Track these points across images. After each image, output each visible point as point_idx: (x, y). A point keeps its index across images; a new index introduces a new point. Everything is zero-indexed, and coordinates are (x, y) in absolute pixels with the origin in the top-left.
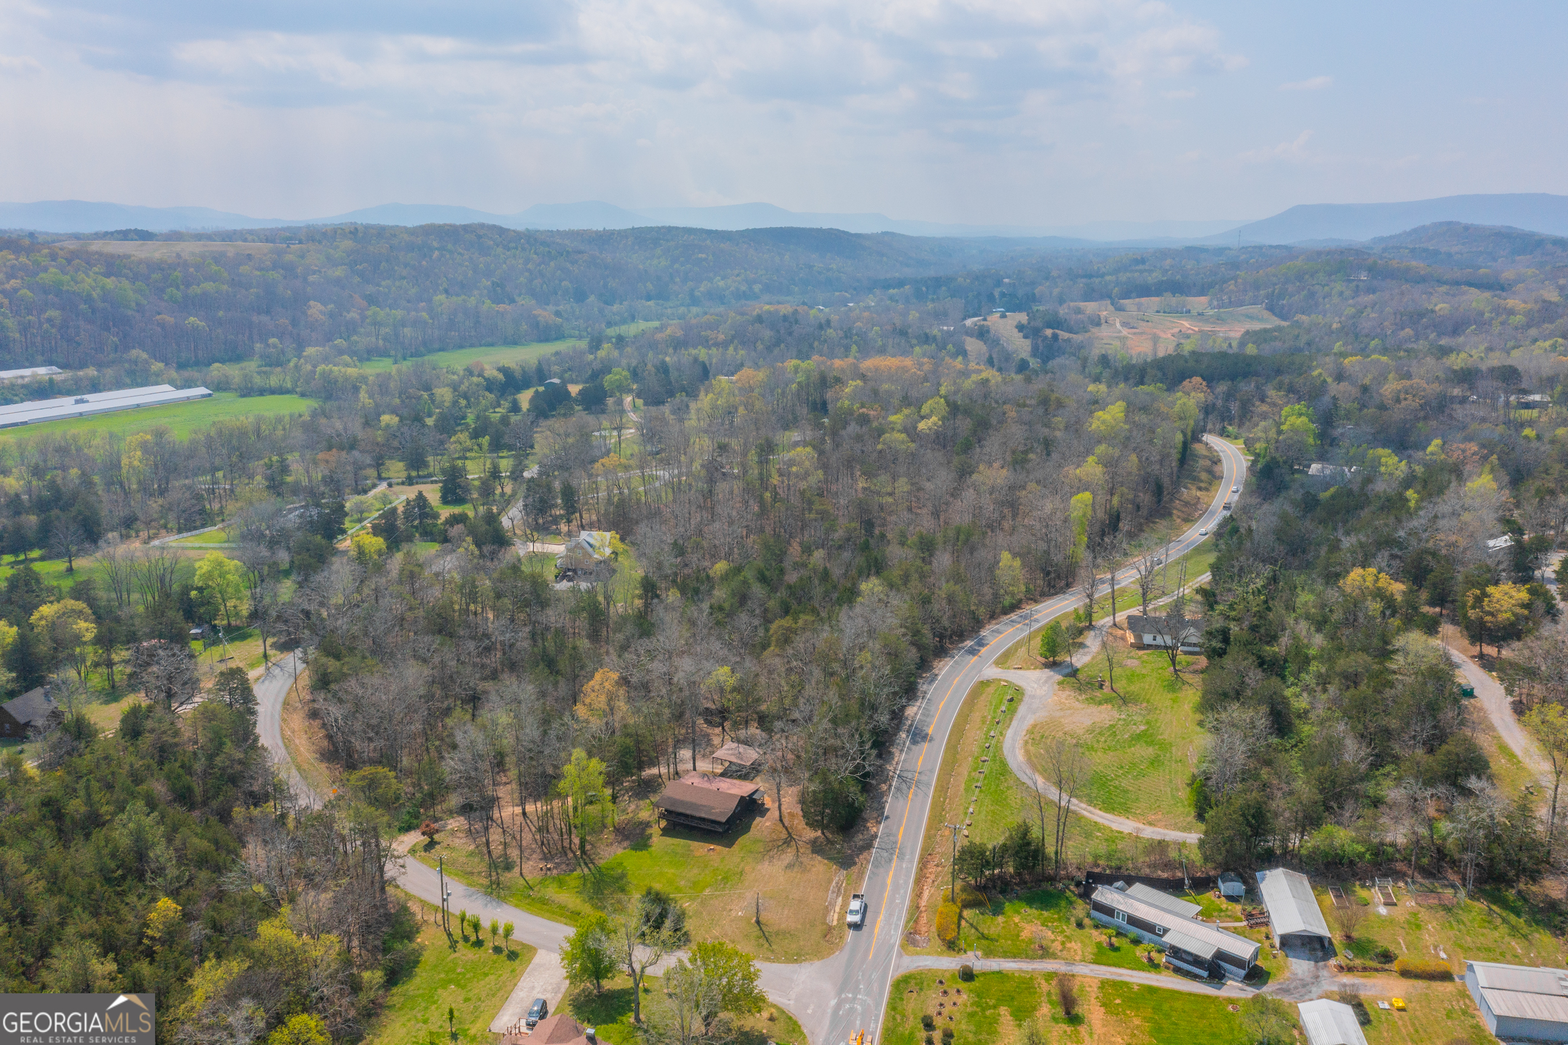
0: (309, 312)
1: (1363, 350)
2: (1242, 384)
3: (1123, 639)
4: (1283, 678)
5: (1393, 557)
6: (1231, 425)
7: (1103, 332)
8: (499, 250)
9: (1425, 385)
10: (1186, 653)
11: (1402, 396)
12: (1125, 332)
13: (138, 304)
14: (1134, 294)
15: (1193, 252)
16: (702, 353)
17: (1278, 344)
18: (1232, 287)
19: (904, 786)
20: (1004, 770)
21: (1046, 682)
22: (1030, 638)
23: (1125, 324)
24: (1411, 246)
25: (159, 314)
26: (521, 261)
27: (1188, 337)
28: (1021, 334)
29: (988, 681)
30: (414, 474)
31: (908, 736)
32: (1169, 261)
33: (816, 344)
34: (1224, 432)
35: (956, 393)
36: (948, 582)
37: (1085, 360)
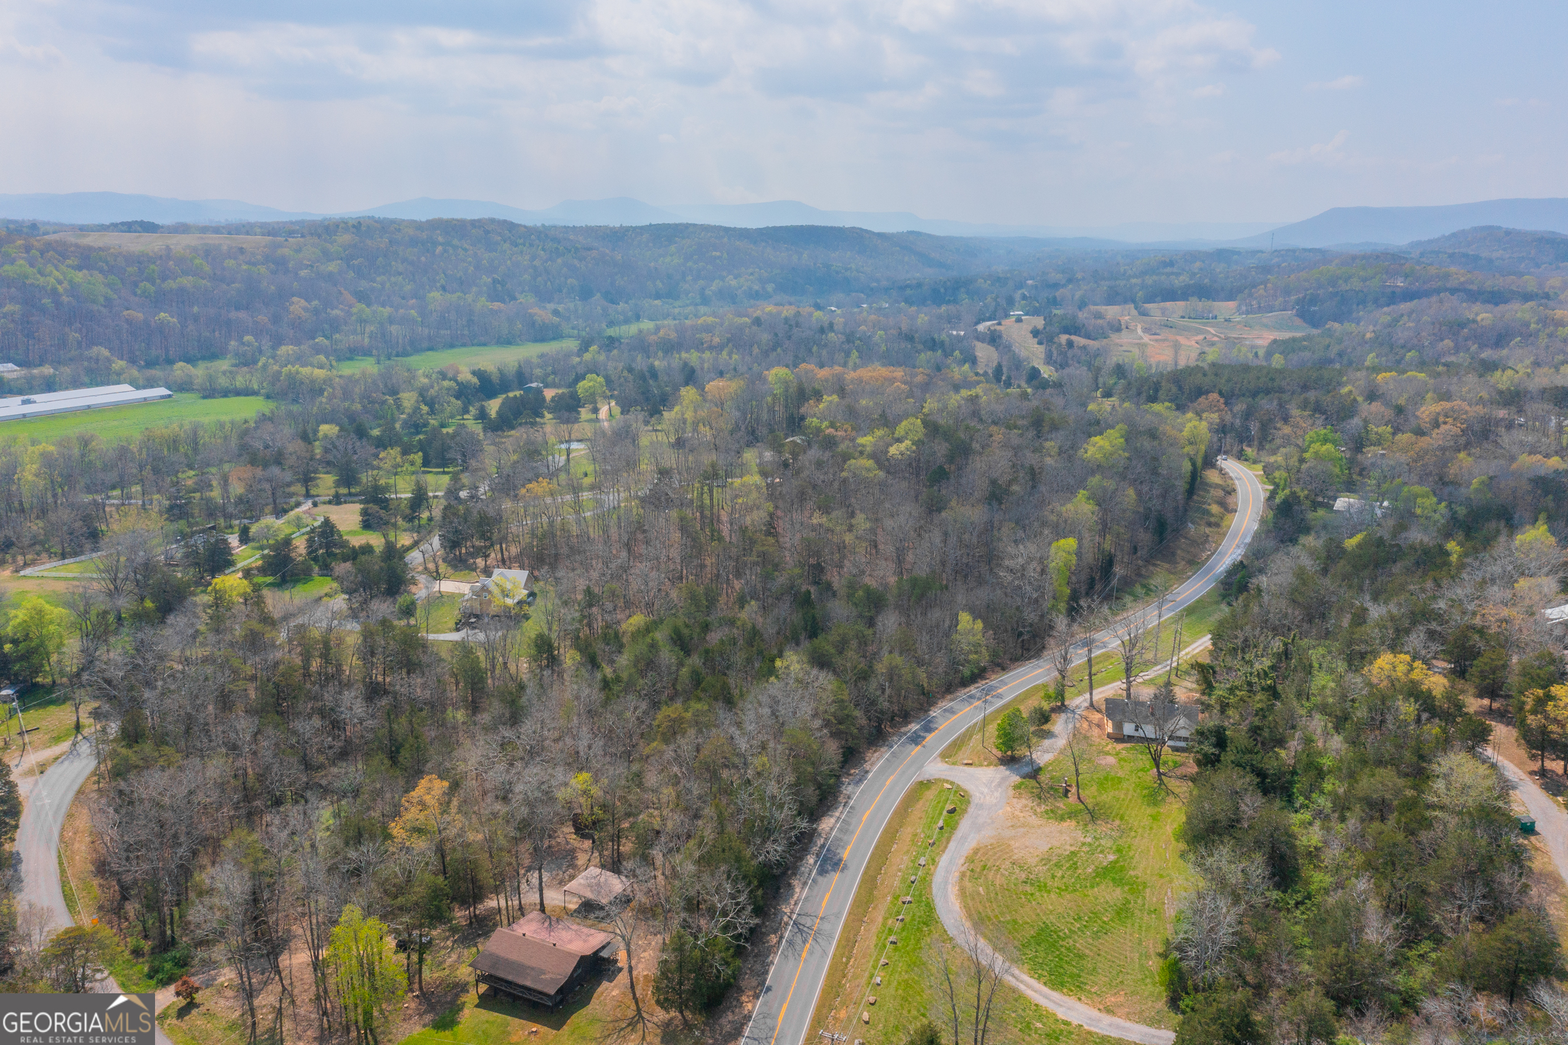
0: (291, 308)
1: (1398, 362)
2: (1264, 401)
3: (1099, 726)
4: (1290, 799)
5: (1432, 635)
6: (1249, 446)
7: (1124, 339)
8: (506, 246)
9: (1468, 408)
10: (1176, 749)
11: (1441, 419)
12: (1146, 338)
13: (107, 299)
14: (1159, 298)
15: (1222, 255)
16: (693, 357)
17: (1307, 354)
18: (1262, 292)
19: (798, 939)
20: (929, 918)
21: (999, 785)
22: (985, 722)
23: (1146, 330)
24: (1451, 251)
25: (128, 309)
26: (527, 257)
27: (1213, 344)
28: (1036, 340)
29: (929, 781)
30: (343, 491)
31: (816, 862)
32: (1198, 264)
33: (815, 349)
34: (1242, 455)
35: (941, 411)
36: (890, 652)
37: (1099, 369)
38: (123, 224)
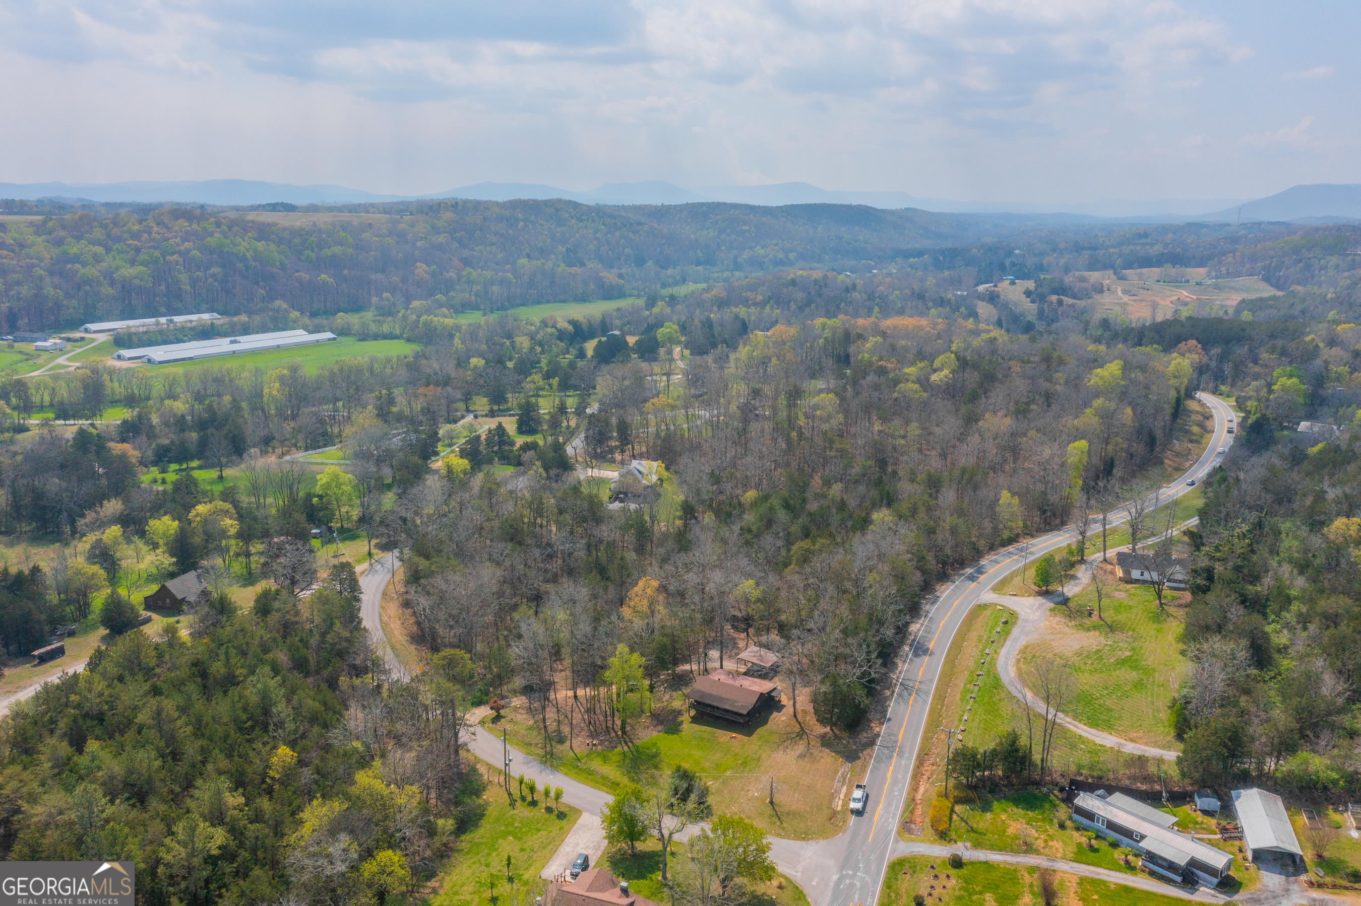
0: (416, 272)
1: (1356, 318)
2: (1235, 348)
3: (1113, 573)
4: (1265, 615)
6: (1223, 384)
7: (1106, 299)
8: (573, 221)
10: (1171, 588)
12: (1126, 299)
13: (281, 264)
14: (1135, 265)
15: (1193, 227)
16: (742, 311)
17: (1273, 312)
18: (1230, 259)
19: (905, 693)
20: (997, 684)
21: (1039, 608)
22: (1025, 568)
23: (1125, 292)
25: (297, 271)
26: (591, 231)
27: (1186, 304)
28: (1029, 299)
29: (985, 605)
30: (496, 408)
31: (910, 650)
32: (1170, 236)
33: (842, 304)
34: (1217, 390)
35: (966, 349)
36: (952, 515)
37: (1087, 323)
38: (269, 205)
